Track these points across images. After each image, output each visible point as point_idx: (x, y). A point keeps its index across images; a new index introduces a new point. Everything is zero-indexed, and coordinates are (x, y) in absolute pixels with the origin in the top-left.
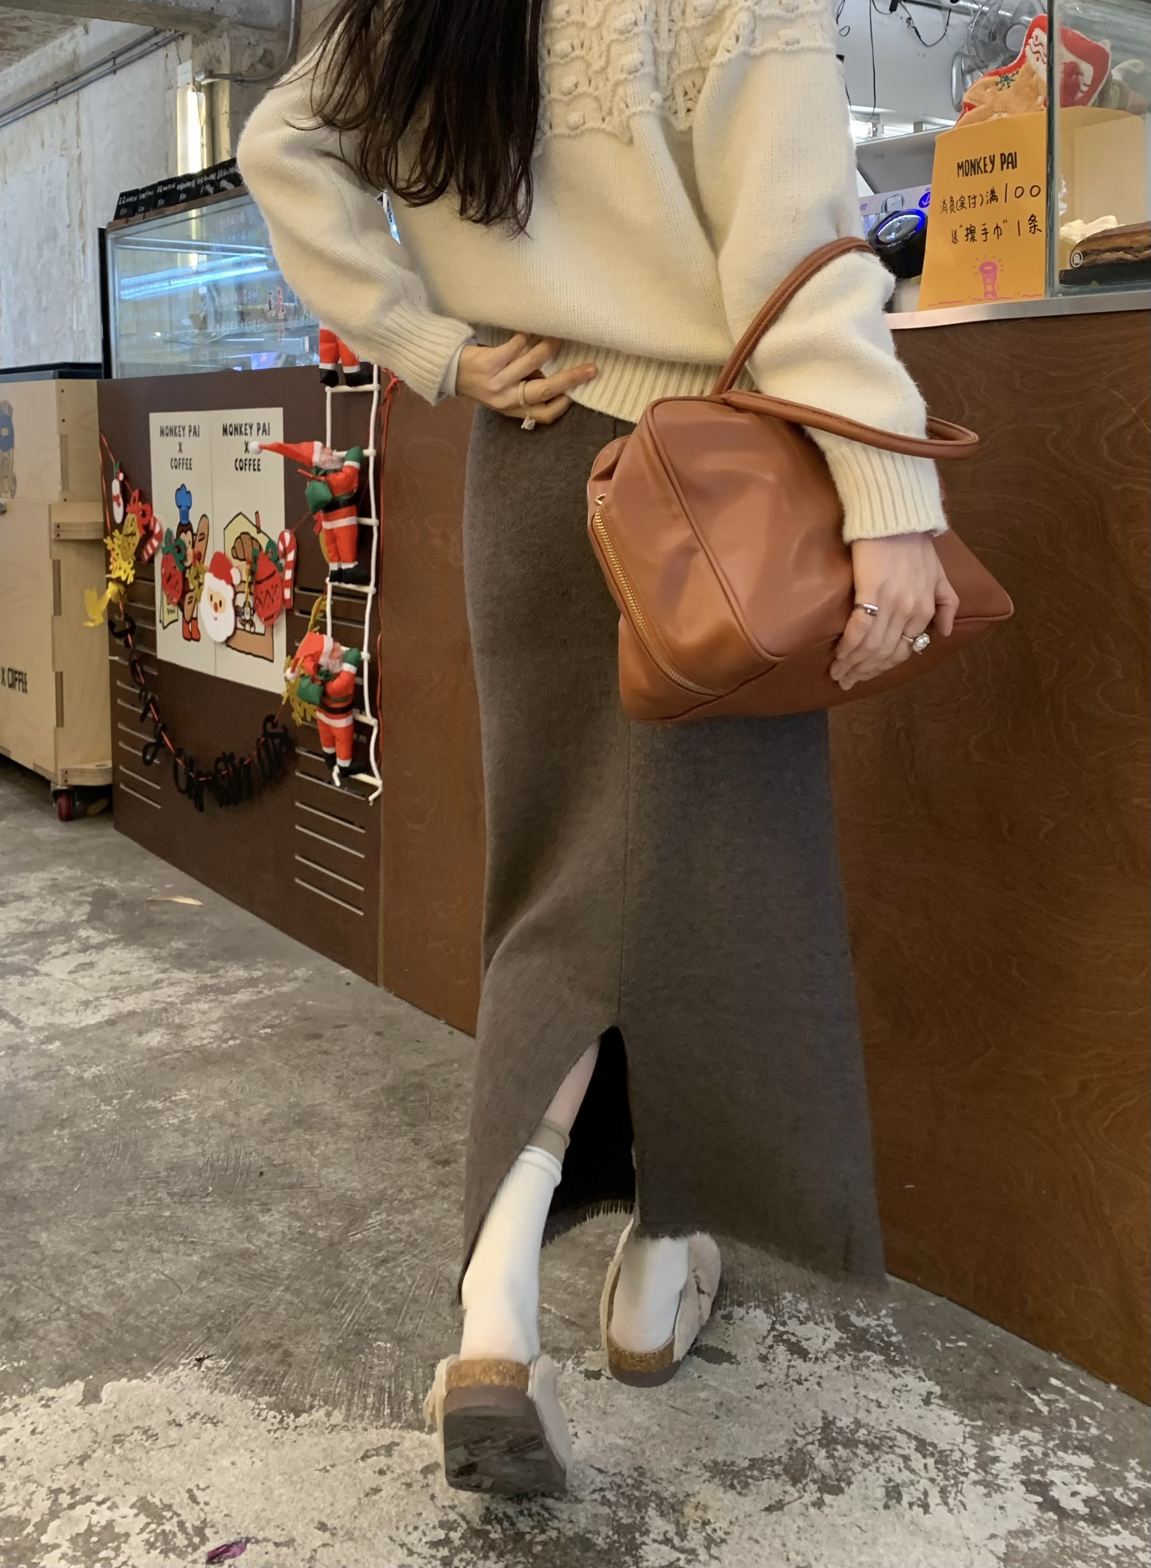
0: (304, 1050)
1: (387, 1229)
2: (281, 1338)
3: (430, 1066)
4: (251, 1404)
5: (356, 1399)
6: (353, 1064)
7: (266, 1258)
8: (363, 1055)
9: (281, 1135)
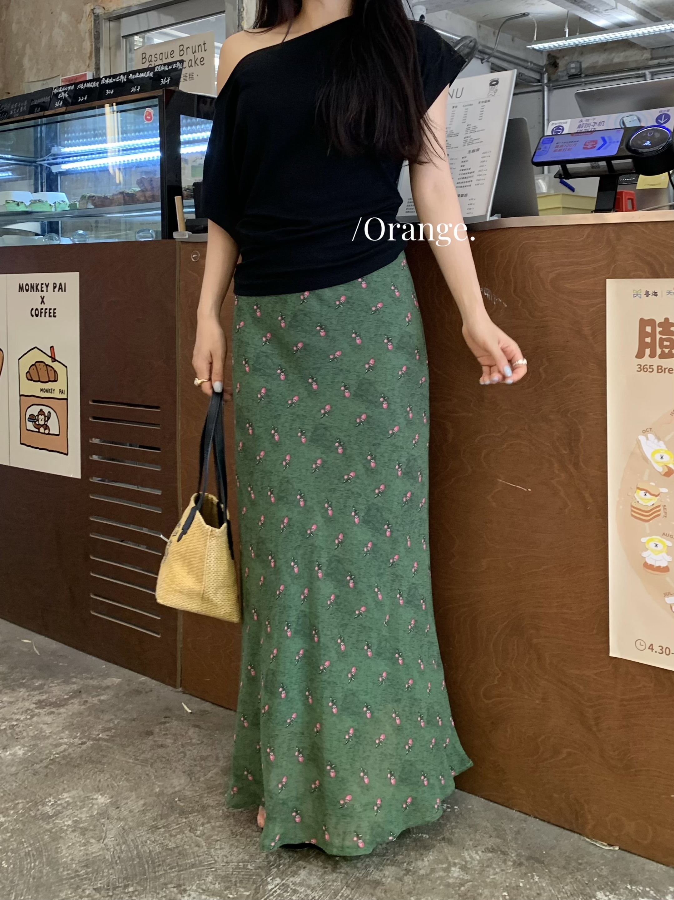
0: (144, 746)
8: (192, 744)
9: (163, 822)
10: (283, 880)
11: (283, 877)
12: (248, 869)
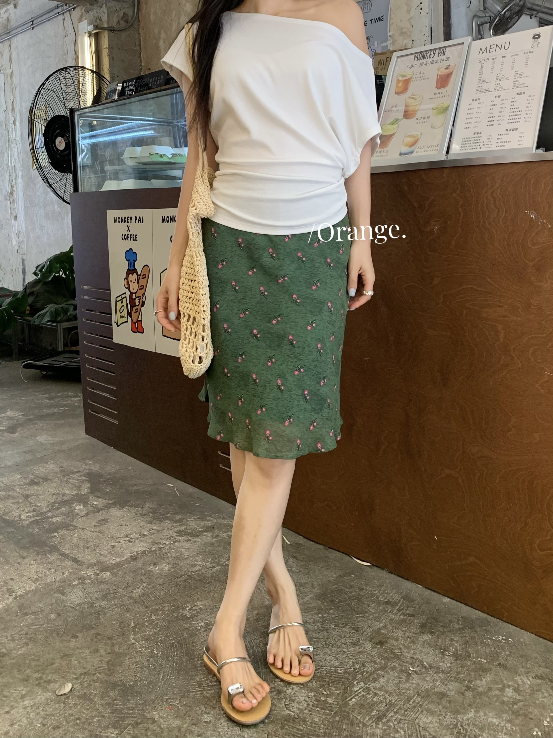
10: (366, 684)
11: (366, 682)
12: (338, 673)
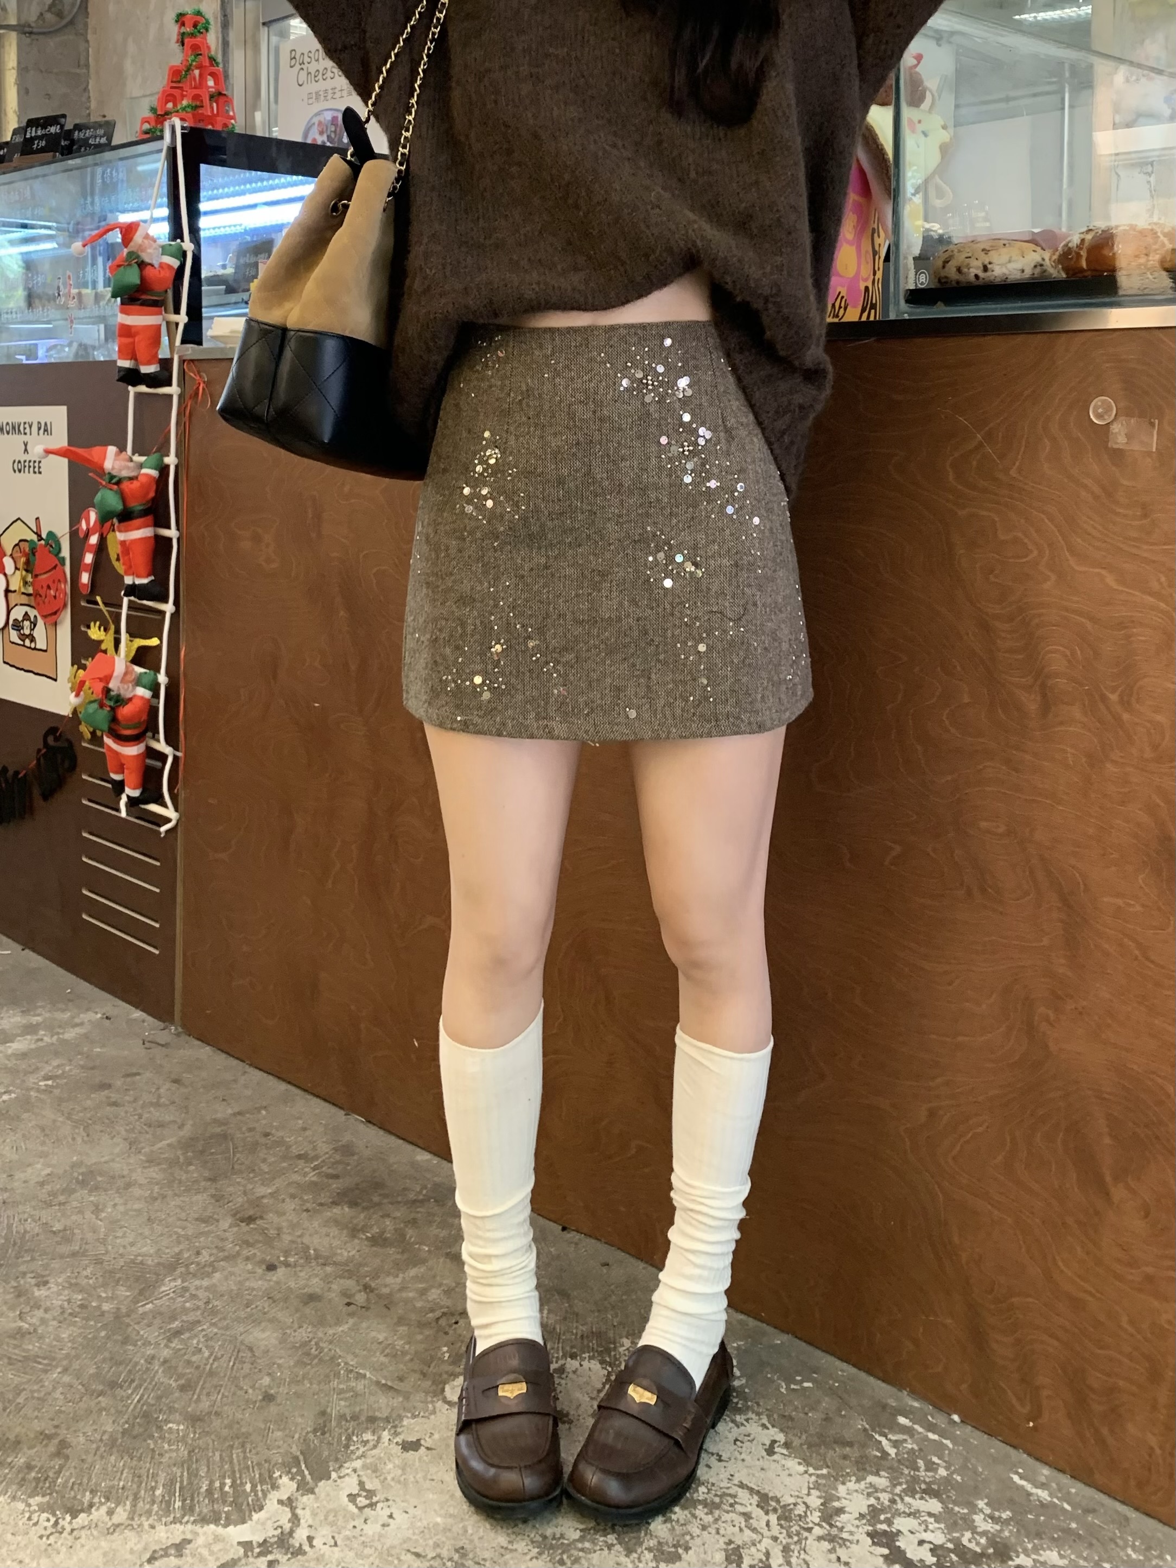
0: (89, 1103)
1: (182, 1296)
2: (56, 1427)
3: (235, 1114)
4: (21, 1506)
5: (143, 1492)
6: (146, 1116)
7: (41, 1338)
8: (157, 1105)
9: (62, 1198)
10: (185, 1282)
11: (189, 1278)
12: (145, 1265)
